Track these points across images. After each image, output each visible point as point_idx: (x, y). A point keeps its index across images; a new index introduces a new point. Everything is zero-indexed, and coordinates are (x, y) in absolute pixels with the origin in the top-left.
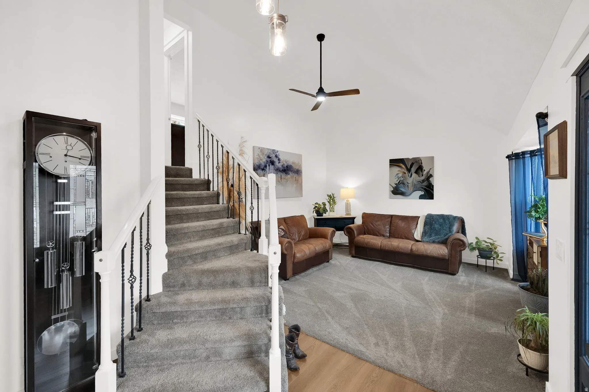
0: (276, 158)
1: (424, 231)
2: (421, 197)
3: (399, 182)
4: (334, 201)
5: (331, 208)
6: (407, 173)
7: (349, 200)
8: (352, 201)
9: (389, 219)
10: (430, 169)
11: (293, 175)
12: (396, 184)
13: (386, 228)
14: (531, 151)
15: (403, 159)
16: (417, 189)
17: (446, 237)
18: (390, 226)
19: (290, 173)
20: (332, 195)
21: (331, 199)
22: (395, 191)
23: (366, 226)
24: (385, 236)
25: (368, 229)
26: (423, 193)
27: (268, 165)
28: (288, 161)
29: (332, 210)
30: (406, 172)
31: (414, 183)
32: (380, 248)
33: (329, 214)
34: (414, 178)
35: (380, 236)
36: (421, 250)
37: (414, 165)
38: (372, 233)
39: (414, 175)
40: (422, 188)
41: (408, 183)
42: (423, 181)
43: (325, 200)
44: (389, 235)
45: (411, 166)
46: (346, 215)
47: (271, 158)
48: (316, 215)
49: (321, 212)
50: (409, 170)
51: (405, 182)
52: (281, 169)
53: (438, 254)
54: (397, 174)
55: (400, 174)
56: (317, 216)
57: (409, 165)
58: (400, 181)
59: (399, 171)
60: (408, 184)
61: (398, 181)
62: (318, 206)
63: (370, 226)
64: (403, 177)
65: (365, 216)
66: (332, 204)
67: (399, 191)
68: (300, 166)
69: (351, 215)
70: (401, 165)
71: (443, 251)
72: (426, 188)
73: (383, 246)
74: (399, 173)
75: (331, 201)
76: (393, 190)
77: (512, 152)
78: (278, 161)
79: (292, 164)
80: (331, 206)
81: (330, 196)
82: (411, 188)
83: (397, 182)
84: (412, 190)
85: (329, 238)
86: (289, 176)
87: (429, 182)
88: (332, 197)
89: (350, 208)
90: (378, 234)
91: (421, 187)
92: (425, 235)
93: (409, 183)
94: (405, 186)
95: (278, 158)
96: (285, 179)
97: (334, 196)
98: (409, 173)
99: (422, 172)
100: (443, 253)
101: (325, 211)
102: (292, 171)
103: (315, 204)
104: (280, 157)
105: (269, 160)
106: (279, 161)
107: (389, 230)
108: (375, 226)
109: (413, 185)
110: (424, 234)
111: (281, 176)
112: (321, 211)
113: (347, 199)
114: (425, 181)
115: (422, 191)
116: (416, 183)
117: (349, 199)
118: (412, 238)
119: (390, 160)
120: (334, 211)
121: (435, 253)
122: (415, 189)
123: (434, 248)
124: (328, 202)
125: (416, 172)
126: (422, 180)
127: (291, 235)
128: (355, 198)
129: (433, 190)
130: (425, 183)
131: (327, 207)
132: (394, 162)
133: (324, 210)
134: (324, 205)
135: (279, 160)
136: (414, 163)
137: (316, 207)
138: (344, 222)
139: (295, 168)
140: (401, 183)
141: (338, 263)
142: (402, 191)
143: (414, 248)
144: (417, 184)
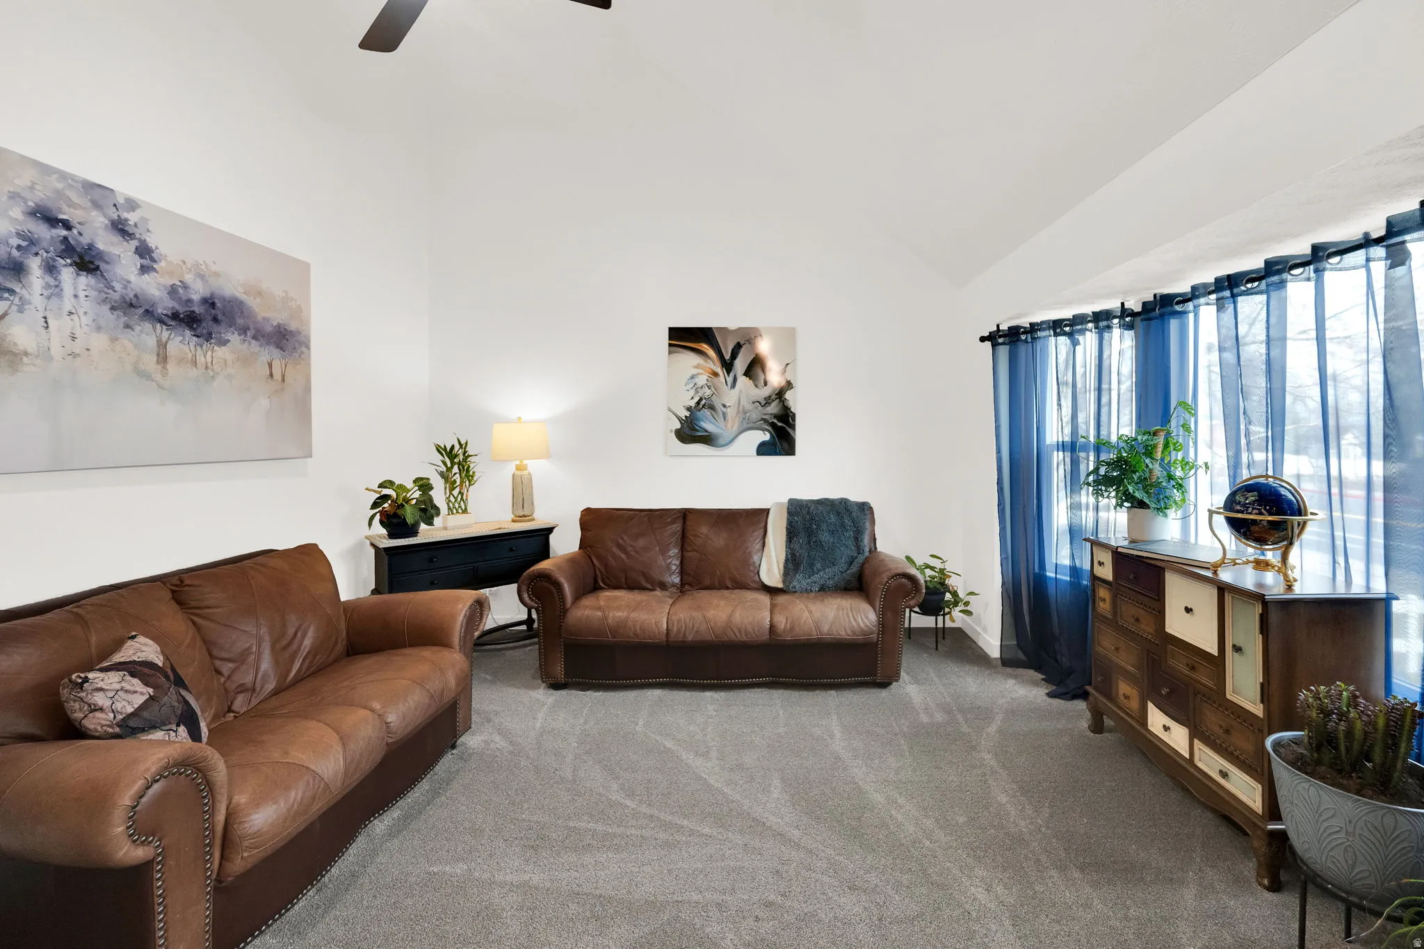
0: (116, 238)
1: (790, 556)
2: (763, 450)
3: (698, 403)
4: (468, 471)
5: (452, 499)
6: (721, 374)
7: (526, 465)
8: (537, 468)
9: (677, 527)
10: (787, 364)
11: (257, 349)
12: (689, 409)
13: (670, 557)
14: (1054, 322)
15: (710, 329)
16: (752, 425)
17: (854, 569)
18: (683, 549)
19: (234, 338)
20: (457, 447)
21: (453, 464)
22: (687, 431)
23: (599, 557)
24: (668, 585)
25: (606, 566)
26: (767, 437)
27: (35, 265)
28: (217, 274)
29: (457, 505)
30: (719, 370)
31: (743, 406)
32: (664, 638)
33: (445, 521)
34: (741, 392)
35: (649, 586)
36: (802, 624)
37: (743, 350)
38: (623, 580)
39: (743, 381)
40: (765, 421)
41: (724, 406)
42: (768, 401)
43: (430, 467)
44: (681, 580)
45: (734, 355)
46: (514, 521)
47: (67, 225)
48: (384, 531)
49: (410, 520)
50: (728, 366)
51: (717, 403)
52: (165, 305)
53: (852, 631)
54: (692, 377)
55: (700, 377)
56: (392, 535)
57: (727, 352)
58: (701, 399)
59: (697, 367)
60: (724, 409)
61: (697, 399)
62: (394, 494)
63: (614, 555)
64: (709, 387)
65: (593, 521)
66: (458, 483)
67: (698, 431)
68: (300, 312)
69: (533, 520)
70: (705, 347)
71: (865, 619)
72: (775, 421)
73: (679, 631)
74: (699, 374)
75: (456, 469)
76: (678, 426)
77: (998, 326)
78: (138, 262)
79: (243, 297)
80: (452, 489)
81: (451, 454)
82: (733, 424)
83: (692, 404)
84: (735, 428)
85: (456, 640)
86: (221, 352)
87: (783, 404)
88: (456, 456)
89: (531, 495)
90: (644, 584)
91: (762, 419)
92: (796, 570)
93: (727, 405)
94: (717, 419)
95: (134, 243)
96: (195, 363)
97: (465, 452)
98: (728, 373)
99: (765, 375)
100: (867, 626)
101: (428, 512)
102: (244, 331)
103: (379, 487)
104: (152, 242)
105: (43, 232)
106: (146, 262)
107: (678, 563)
108: (633, 553)
109: (738, 411)
110: (790, 566)
111: (162, 346)
112: (410, 515)
113: (518, 462)
114: (773, 401)
115: (763, 430)
116: (749, 407)
117: (525, 462)
118: (754, 582)
119: (671, 329)
120: (465, 511)
121: (845, 628)
122: (746, 426)
123: (841, 613)
124: (442, 474)
125: (749, 373)
126: (765, 399)
127: (225, 671)
128: (547, 455)
129: (793, 427)
130: (774, 408)
131: (439, 496)
132: (684, 338)
133: (424, 511)
134: (420, 488)
135: (144, 251)
136: (742, 343)
137: (385, 498)
138: (511, 550)
139: (266, 320)
140: (704, 405)
141: (500, 742)
142: (706, 431)
143: (781, 622)
144: (750, 411)
